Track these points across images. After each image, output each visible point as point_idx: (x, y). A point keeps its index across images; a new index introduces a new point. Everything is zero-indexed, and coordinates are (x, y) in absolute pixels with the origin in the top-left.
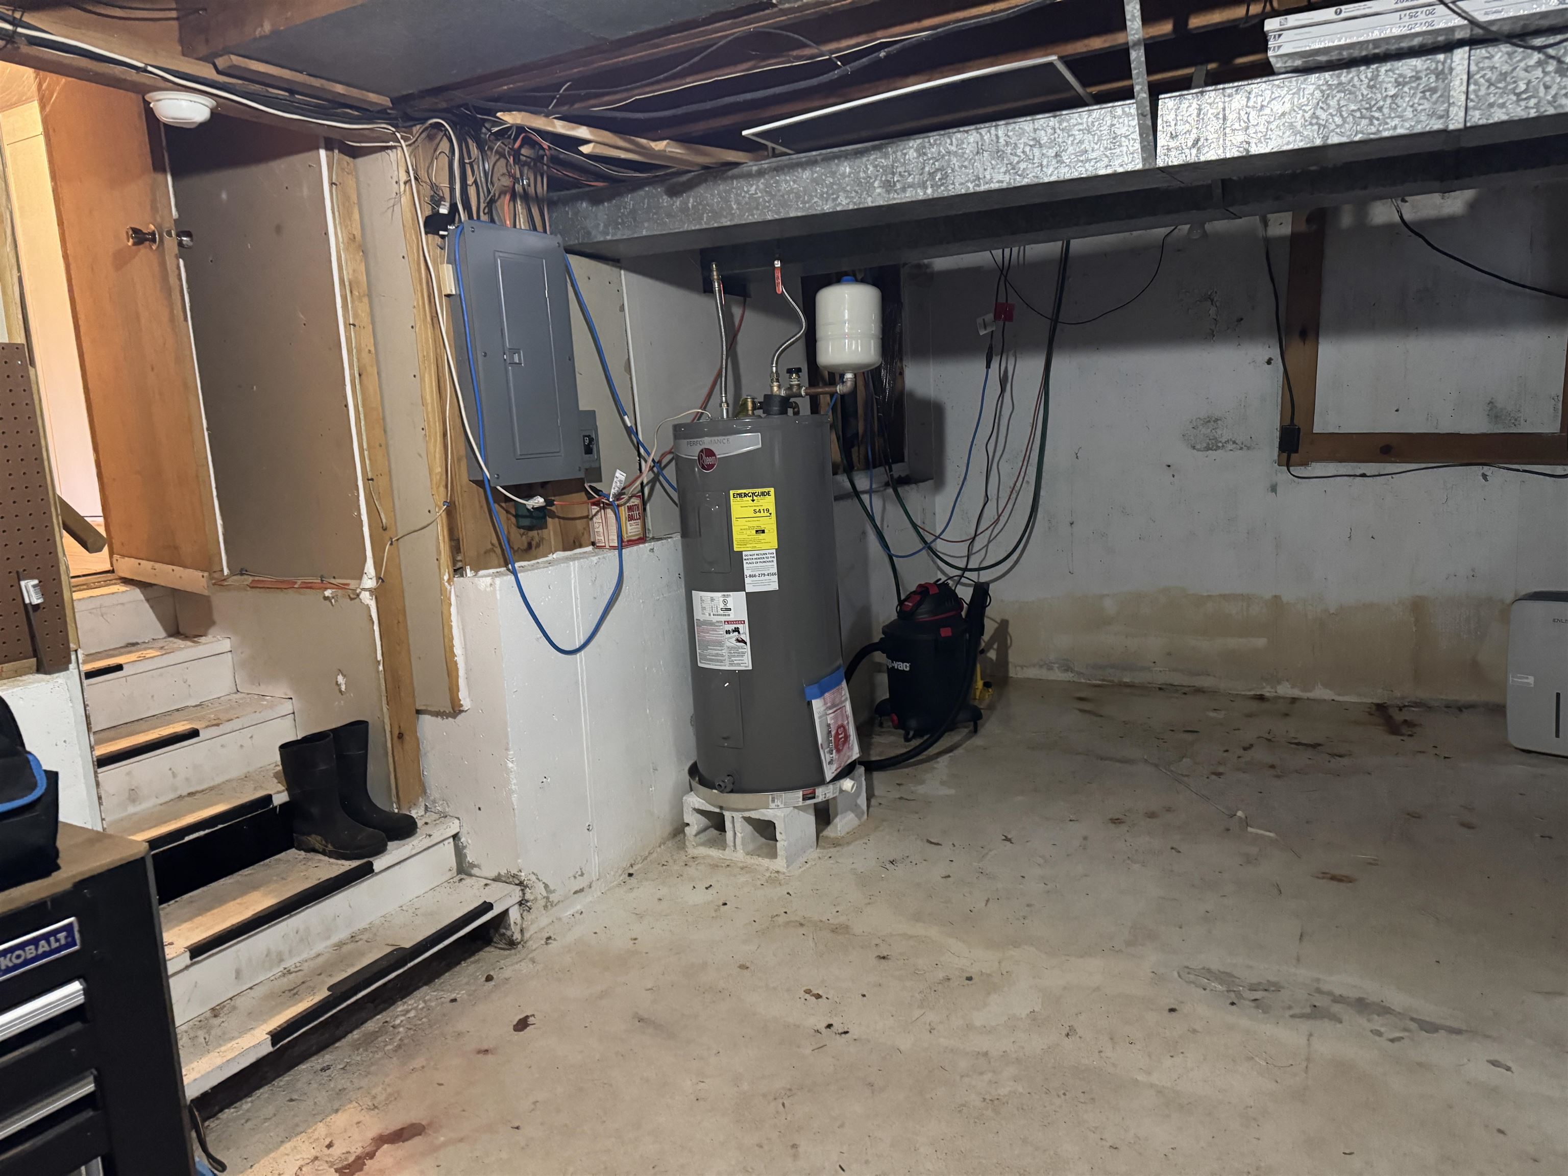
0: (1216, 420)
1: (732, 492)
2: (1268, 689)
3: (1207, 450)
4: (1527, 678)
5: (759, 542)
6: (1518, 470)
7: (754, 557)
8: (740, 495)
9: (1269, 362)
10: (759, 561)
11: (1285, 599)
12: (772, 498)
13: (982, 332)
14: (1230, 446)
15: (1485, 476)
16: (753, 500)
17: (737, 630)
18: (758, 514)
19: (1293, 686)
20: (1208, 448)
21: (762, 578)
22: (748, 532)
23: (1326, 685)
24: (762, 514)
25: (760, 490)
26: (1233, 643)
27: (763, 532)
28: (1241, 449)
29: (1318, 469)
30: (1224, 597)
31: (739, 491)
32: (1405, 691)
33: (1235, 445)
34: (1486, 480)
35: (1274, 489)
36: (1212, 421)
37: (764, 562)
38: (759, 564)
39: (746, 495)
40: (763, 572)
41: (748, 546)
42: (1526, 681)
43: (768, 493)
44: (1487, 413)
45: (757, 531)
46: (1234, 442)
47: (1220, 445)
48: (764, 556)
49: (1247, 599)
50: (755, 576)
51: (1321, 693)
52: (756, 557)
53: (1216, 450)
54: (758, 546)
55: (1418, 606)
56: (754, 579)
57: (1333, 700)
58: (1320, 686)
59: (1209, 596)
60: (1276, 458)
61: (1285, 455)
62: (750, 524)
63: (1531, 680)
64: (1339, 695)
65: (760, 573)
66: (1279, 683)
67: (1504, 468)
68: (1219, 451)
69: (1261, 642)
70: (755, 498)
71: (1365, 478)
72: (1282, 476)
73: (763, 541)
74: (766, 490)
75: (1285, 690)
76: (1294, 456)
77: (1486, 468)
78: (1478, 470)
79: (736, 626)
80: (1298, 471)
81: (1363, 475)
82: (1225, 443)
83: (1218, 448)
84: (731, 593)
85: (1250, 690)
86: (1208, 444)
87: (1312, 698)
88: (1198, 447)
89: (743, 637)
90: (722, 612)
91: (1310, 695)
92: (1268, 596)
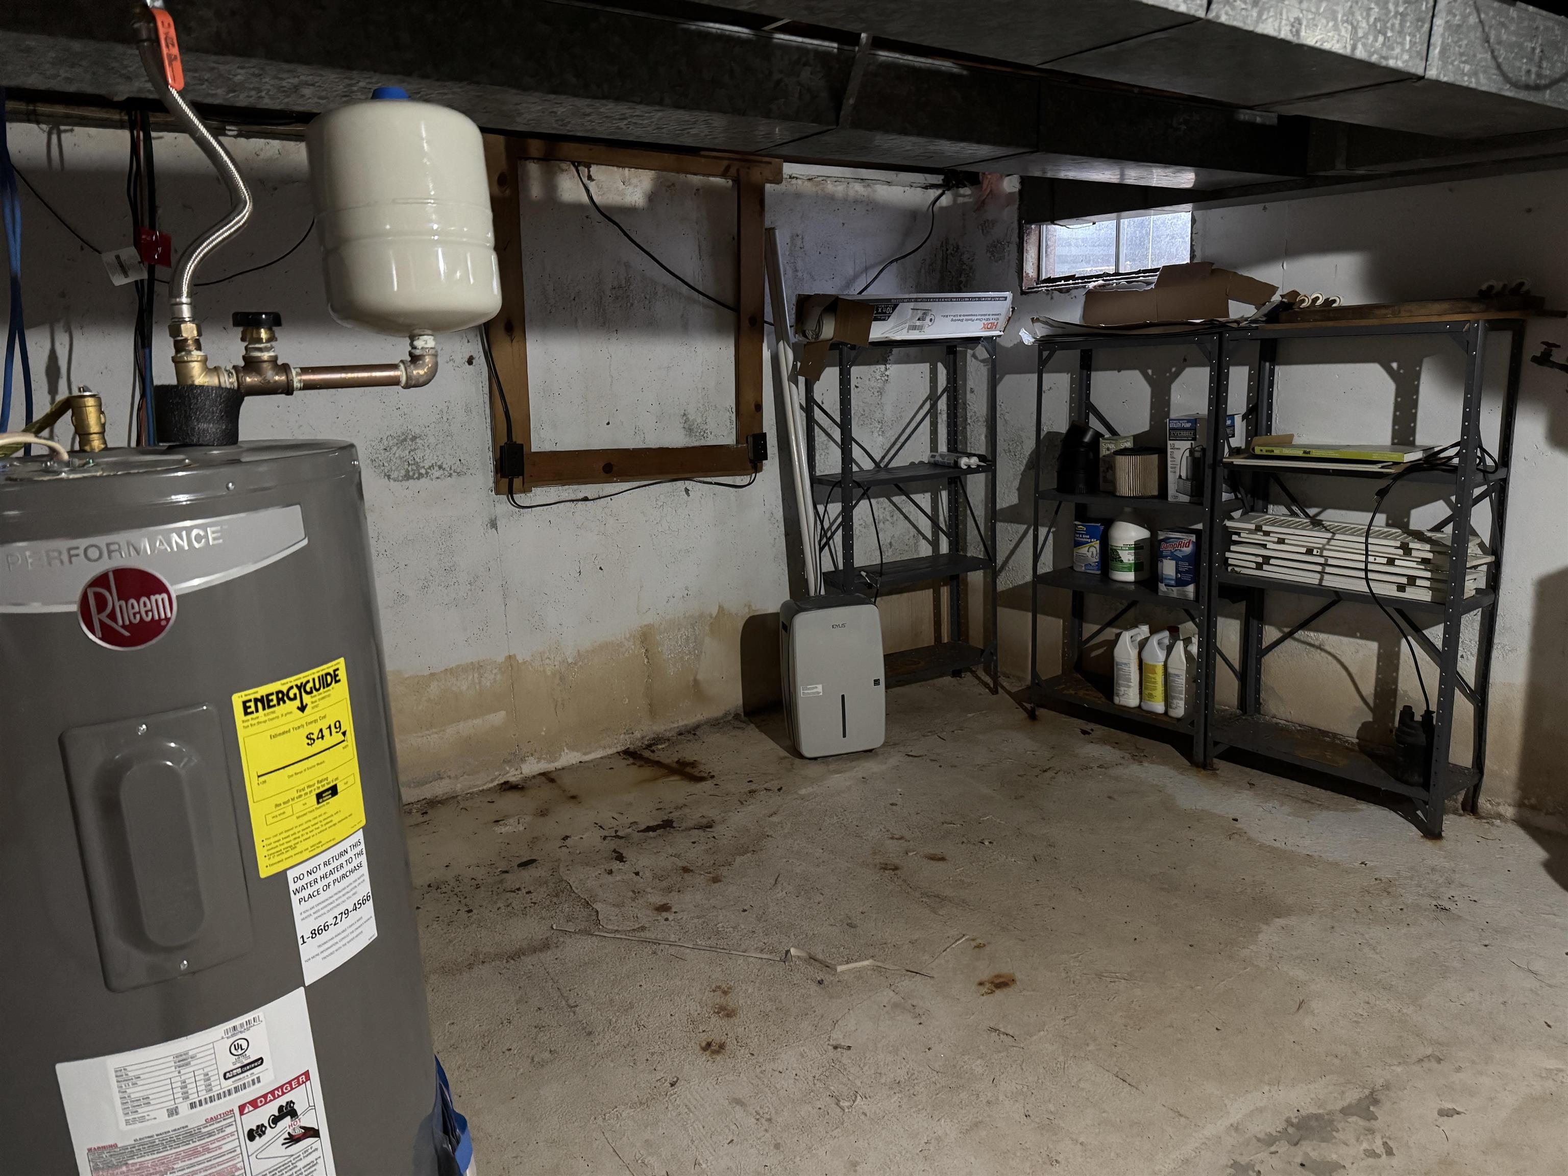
0: (414, 438)
1: (237, 700)
2: (513, 771)
3: (408, 480)
4: (816, 687)
5: (329, 823)
6: (711, 483)
7: (317, 875)
8: (265, 702)
9: (470, 361)
10: (331, 879)
11: (520, 659)
12: (340, 691)
13: (119, 281)
14: (436, 473)
15: (687, 490)
16: (302, 708)
17: (288, 1111)
18: (319, 745)
19: (539, 760)
20: (407, 477)
21: (345, 923)
22: (298, 807)
23: (572, 748)
24: (329, 741)
25: (314, 674)
26: (466, 727)
27: (334, 791)
28: (450, 475)
29: (540, 494)
30: (450, 671)
31: (262, 691)
32: (645, 729)
33: (441, 471)
34: (688, 495)
35: (493, 524)
36: (407, 439)
37: (344, 876)
38: (333, 889)
39: (282, 697)
40: (342, 909)
41: (299, 848)
42: (815, 690)
43: (335, 677)
44: (682, 425)
45: (319, 796)
46: (440, 467)
47: (423, 471)
48: (342, 860)
49: (478, 667)
50: (326, 927)
51: (569, 758)
52: (324, 870)
53: (418, 478)
54: (325, 837)
55: (646, 637)
56: (325, 936)
57: (580, 762)
58: (566, 751)
59: (432, 675)
60: (491, 484)
61: (505, 481)
62: (299, 781)
63: (820, 688)
64: (585, 754)
65: (336, 912)
66: (523, 760)
67: (700, 482)
68: (423, 480)
69: (498, 718)
70: (307, 699)
71: (587, 502)
72: (503, 505)
73: (336, 819)
74: (329, 668)
75: (531, 767)
76: (517, 482)
77: (687, 482)
78: (681, 485)
79: (282, 1101)
80: (520, 498)
81: (586, 499)
82: (430, 468)
83: (421, 476)
84: (259, 1013)
85: (492, 781)
86: (407, 471)
87: (560, 767)
88: (394, 475)
89: (308, 1120)
90: (229, 1084)
91: (558, 764)
92: (501, 659)
